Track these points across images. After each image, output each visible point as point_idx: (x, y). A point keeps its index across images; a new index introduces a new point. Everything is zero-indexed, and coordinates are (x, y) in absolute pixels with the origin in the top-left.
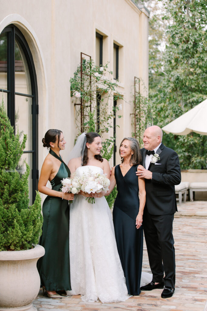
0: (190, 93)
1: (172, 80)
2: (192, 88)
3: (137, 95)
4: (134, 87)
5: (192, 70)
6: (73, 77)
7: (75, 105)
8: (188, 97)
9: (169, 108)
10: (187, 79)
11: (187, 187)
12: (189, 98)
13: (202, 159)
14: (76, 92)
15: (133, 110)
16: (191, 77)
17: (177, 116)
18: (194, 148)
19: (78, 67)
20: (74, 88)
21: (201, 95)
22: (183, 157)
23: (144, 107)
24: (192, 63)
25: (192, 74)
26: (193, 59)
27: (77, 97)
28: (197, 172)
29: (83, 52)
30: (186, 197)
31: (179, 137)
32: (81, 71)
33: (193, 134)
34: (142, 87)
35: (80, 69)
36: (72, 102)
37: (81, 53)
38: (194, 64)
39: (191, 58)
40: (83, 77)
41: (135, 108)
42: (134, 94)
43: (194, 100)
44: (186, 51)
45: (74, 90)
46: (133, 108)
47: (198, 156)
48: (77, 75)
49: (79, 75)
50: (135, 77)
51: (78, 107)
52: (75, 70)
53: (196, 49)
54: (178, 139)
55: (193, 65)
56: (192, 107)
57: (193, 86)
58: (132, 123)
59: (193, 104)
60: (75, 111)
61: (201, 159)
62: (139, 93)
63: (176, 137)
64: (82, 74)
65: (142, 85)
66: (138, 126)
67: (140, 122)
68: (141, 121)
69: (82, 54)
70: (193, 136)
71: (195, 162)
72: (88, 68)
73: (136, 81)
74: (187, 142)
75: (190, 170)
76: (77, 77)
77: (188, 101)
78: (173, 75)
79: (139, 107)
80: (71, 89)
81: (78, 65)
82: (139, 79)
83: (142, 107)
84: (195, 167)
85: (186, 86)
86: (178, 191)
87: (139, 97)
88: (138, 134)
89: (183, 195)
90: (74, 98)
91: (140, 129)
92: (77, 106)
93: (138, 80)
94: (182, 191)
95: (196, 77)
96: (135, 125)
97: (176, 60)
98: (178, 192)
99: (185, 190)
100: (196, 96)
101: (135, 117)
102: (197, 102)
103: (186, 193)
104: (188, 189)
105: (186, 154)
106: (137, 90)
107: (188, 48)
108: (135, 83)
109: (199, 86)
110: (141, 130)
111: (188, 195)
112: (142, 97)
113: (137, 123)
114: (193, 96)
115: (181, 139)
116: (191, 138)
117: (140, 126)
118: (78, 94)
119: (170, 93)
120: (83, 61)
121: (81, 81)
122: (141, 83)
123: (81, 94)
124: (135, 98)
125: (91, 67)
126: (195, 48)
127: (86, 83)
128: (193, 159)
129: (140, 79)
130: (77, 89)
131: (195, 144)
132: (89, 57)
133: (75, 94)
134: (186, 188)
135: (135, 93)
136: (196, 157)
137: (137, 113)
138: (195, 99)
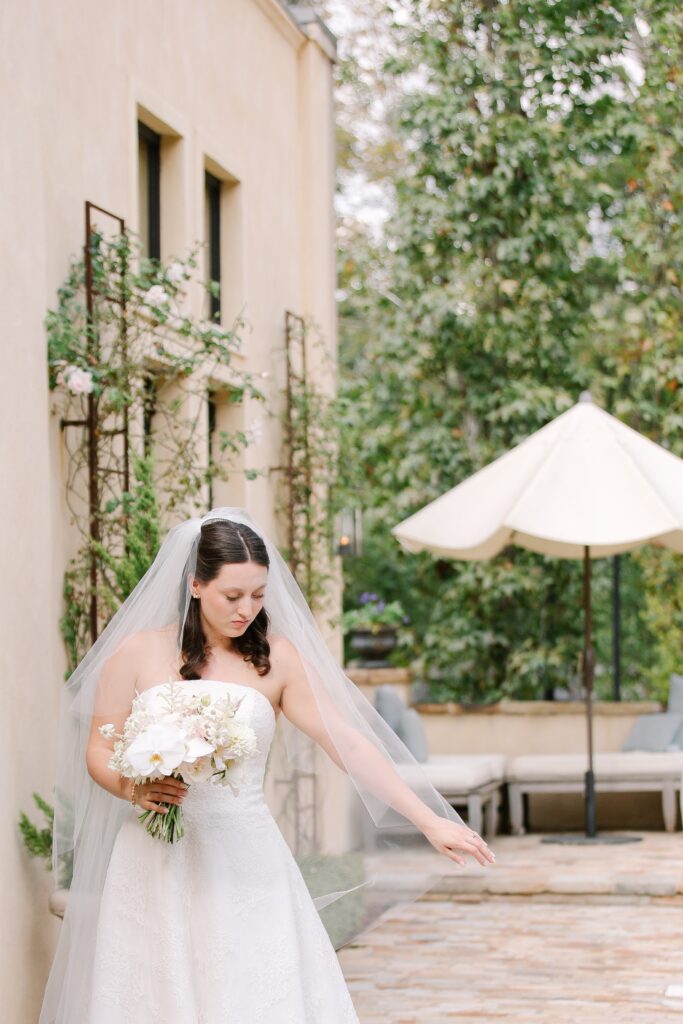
0: (501, 381)
1: (428, 326)
2: (505, 360)
3: (296, 391)
4: (283, 354)
5: (509, 287)
6: (55, 306)
7: (64, 424)
8: (492, 399)
9: (413, 445)
10: (487, 326)
11: (498, 774)
12: (498, 405)
13: (555, 659)
14: (72, 368)
15: (282, 451)
16: (507, 316)
17: (449, 480)
18: (520, 612)
19: (73, 266)
20: (60, 353)
21: (545, 392)
22: (473, 652)
23: (326, 439)
24: (511, 257)
25: (507, 303)
26: (514, 243)
27: (77, 390)
28: (536, 714)
29: (93, 201)
30: (494, 816)
31: (458, 567)
32: (89, 281)
33: (513, 553)
34: (315, 356)
35: (81, 274)
36: (54, 413)
37: (88, 205)
38: (516, 261)
39: (504, 236)
40: (94, 307)
41: (288, 441)
42: (283, 386)
43: (517, 412)
44: (482, 206)
45: (63, 363)
46: (279, 443)
47: (535, 646)
48: (72, 300)
49: (81, 298)
50: (288, 314)
51: (77, 435)
52: (61, 278)
53: (527, 200)
54: (456, 574)
55: (513, 269)
56: (508, 443)
57: (513, 356)
58: (279, 507)
59: (512, 430)
60: (65, 451)
61: (547, 656)
62: (303, 383)
63: (445, 569)
64: (90, 293)
65: (315, 345)
66: (301, 521)
67: (308, 502)
68: (313, 499)
69: (92, 210)
70: (512, 561)
71: (524, 669)
72: (113, 270)
73: (291, 330)
74: (494, 587)
75: (505, 704)
76: (73, 309)
77: (492, 416)
78: (430, 306)
79: (304, 442)
80: (50, 357)
81: (74, 255)
82: (303, 322)
83: (320, 442)
84: (524, 694)
85: (481, 354)
86: (465, 792)
87: (305, 395)
88: (302, 555)
89: (484, 809)
90: (60, 396)
91: (309, 530)
92: (71, 429)
93: (299, 323)
94: (483, 790)
95: (526, 317)
96: (291, 517)
97: (444, 245)
98: (466, 796)
99: (491, 792)
100: (526, 396)
101: (290, 484)
102: (533, 423)
103: (496, 800)
104: (500, 784)
105: (488, 638)
106: (297, 369)
107: (493, 194)
108: (288, 339)
109: (540, 353)
110: (314, 537)
111: (504, 809)
112: (320, 397)
113: (298, 507)
114: (514, 396)
115: (467, 579)
116: (507, 572)
117: (308, 520)
118: (80, 380)
119: (417, 382)
120: (92, 240)
121: (89, 322)
122: (311, 339)
123: (95, 379)
124: (291, 401)
125: (124, 265)
126: (522, 196)
127: (109, 335)
128: (516, 659)
129: (306, 323)
130: (71, 357)
131: (521, 597)
132: (117, 224)
133: (67, 380)
134: (493, 781)
135: (288, 381)
136: (527, 650)
137: (296, 463)
138: (521, 407)
